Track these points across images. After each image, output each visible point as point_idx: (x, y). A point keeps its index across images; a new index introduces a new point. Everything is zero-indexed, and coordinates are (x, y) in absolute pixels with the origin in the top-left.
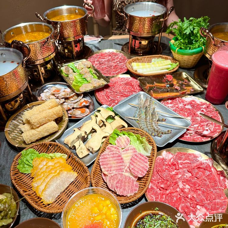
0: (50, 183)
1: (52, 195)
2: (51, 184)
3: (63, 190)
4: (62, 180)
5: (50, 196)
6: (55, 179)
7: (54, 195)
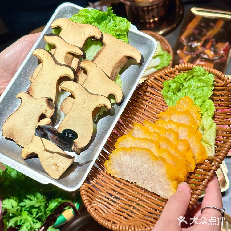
0: (138, 152)
1: (124, 169)
2: (138, 154)
3: (140, 184)
4: (150, 173)
5: (120, 166)
6: (147, 157)
7: (125, 172)
